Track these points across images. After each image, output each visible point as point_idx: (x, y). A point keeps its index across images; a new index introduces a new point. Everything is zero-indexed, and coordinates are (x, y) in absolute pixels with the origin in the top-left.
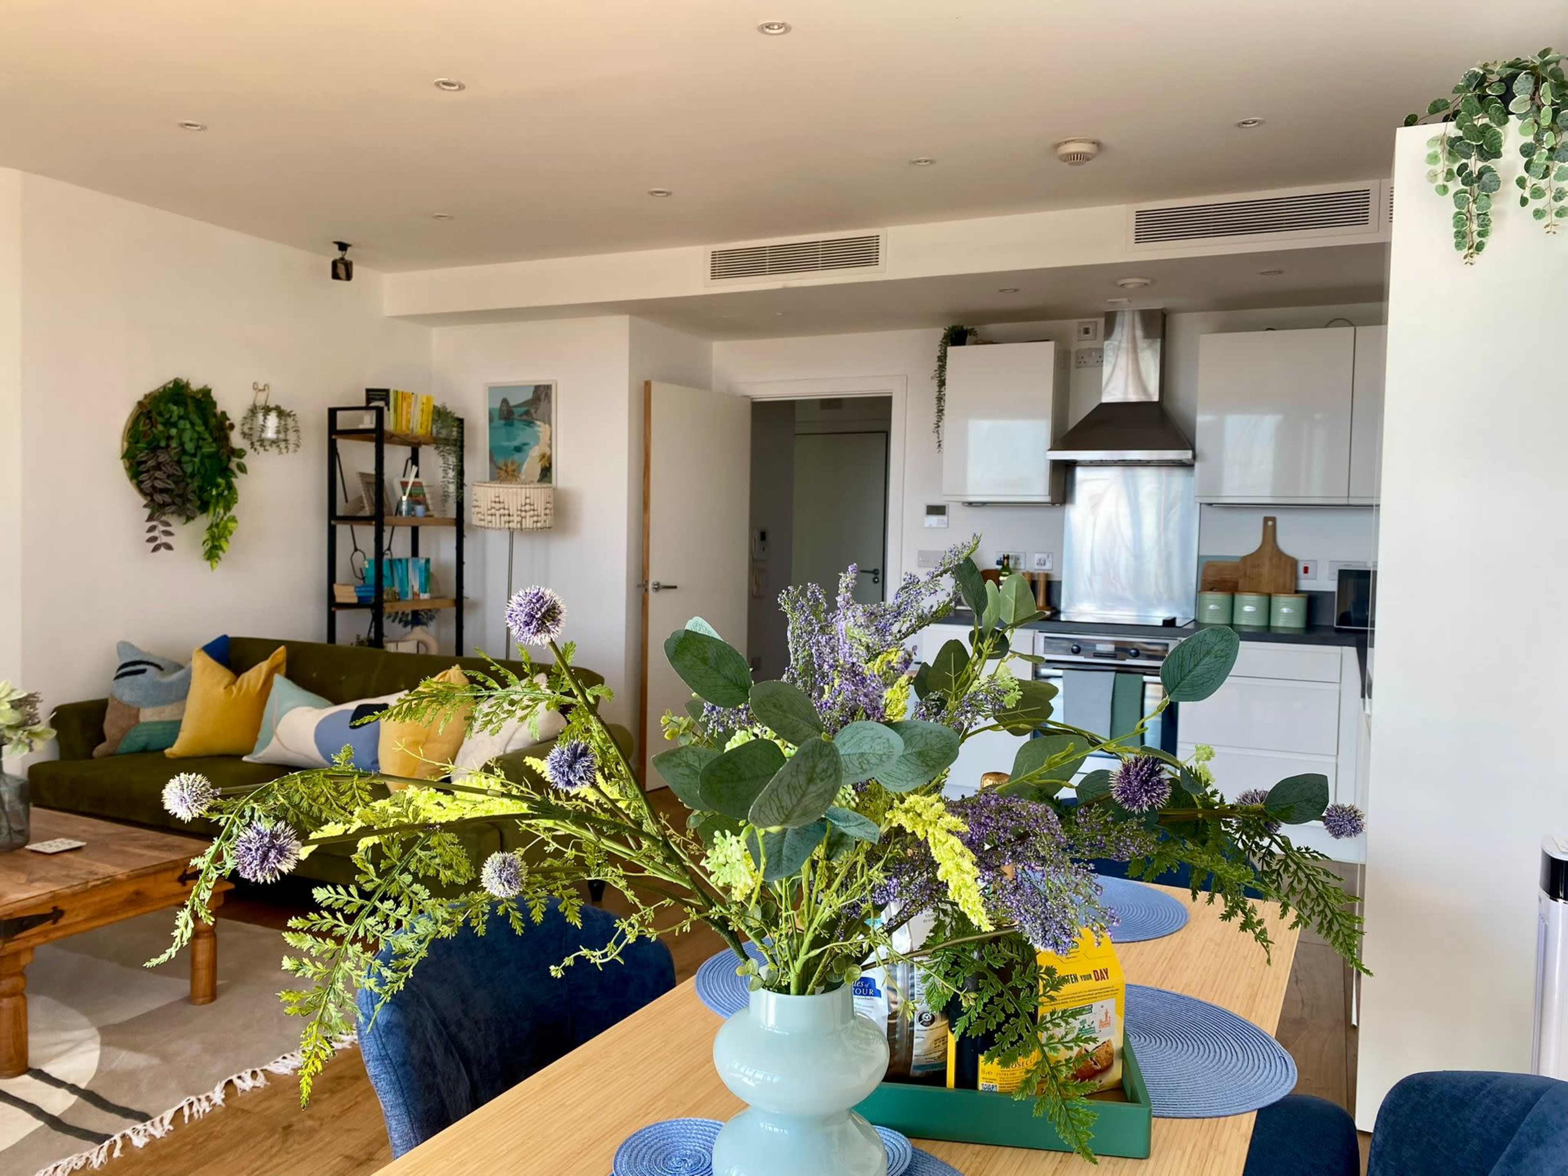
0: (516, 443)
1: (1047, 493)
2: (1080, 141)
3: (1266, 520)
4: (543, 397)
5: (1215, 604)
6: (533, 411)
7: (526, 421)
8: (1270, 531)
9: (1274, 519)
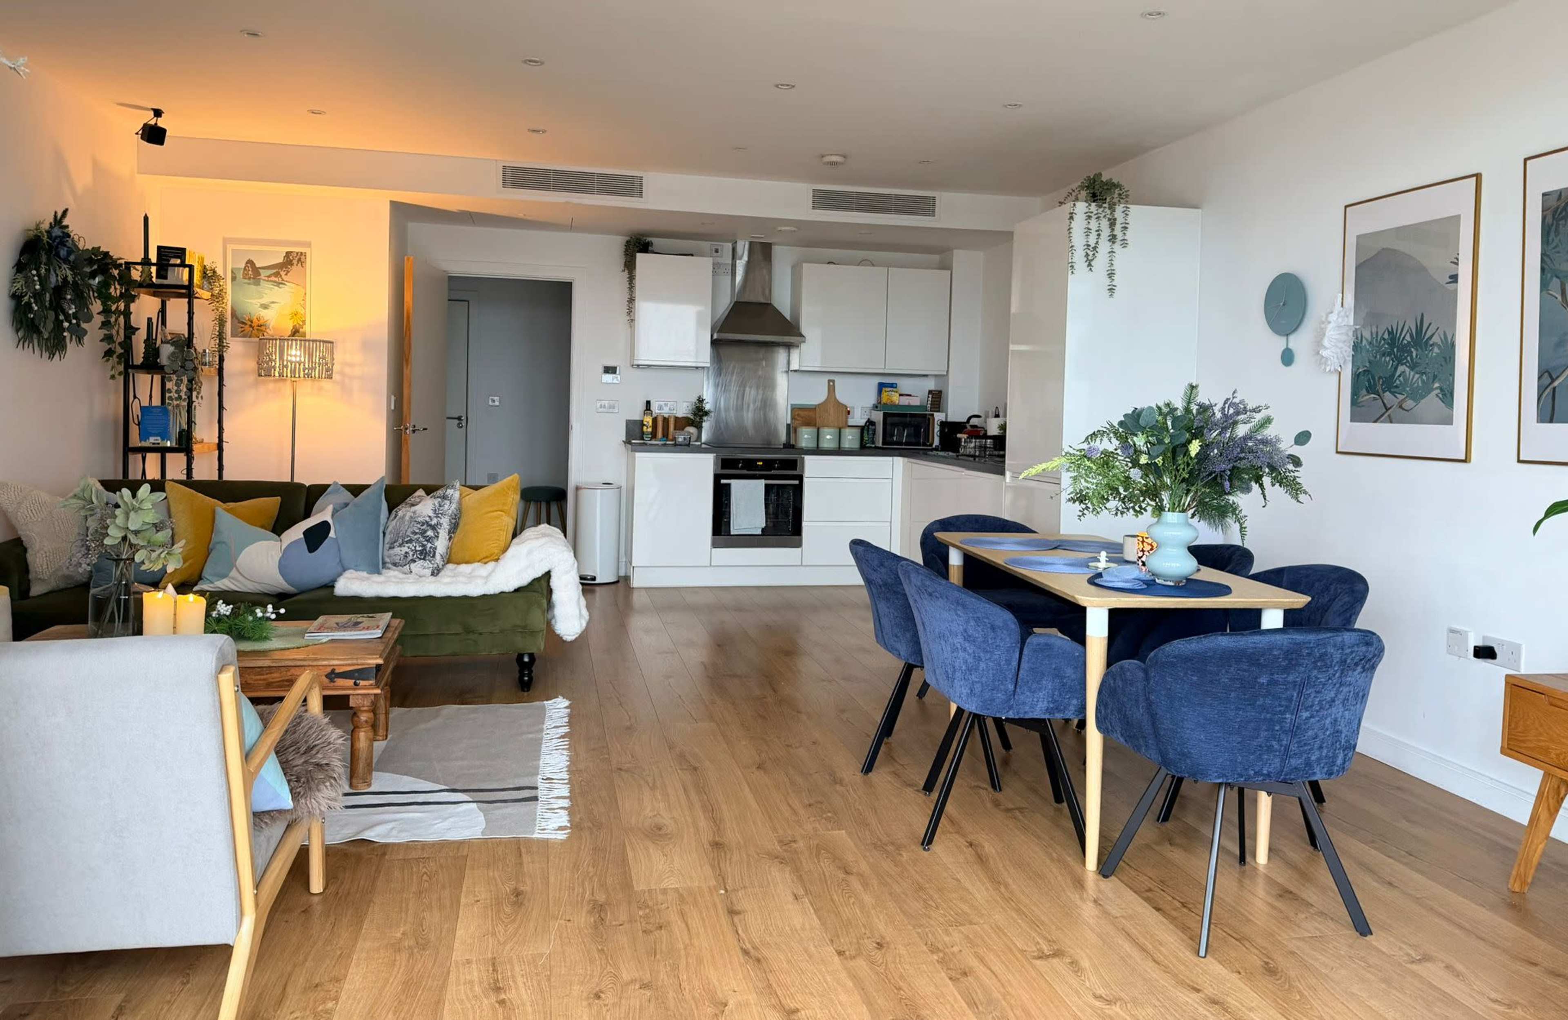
0: (264, 301)
1: (709, 360)
2: (837, 155)
3: (829, 381)
4: (295, 262)
5: (807, 434)
6: (283, 273)
7: (275, 282)
8: (831, 389)
9: (833, 381)
